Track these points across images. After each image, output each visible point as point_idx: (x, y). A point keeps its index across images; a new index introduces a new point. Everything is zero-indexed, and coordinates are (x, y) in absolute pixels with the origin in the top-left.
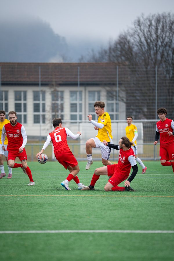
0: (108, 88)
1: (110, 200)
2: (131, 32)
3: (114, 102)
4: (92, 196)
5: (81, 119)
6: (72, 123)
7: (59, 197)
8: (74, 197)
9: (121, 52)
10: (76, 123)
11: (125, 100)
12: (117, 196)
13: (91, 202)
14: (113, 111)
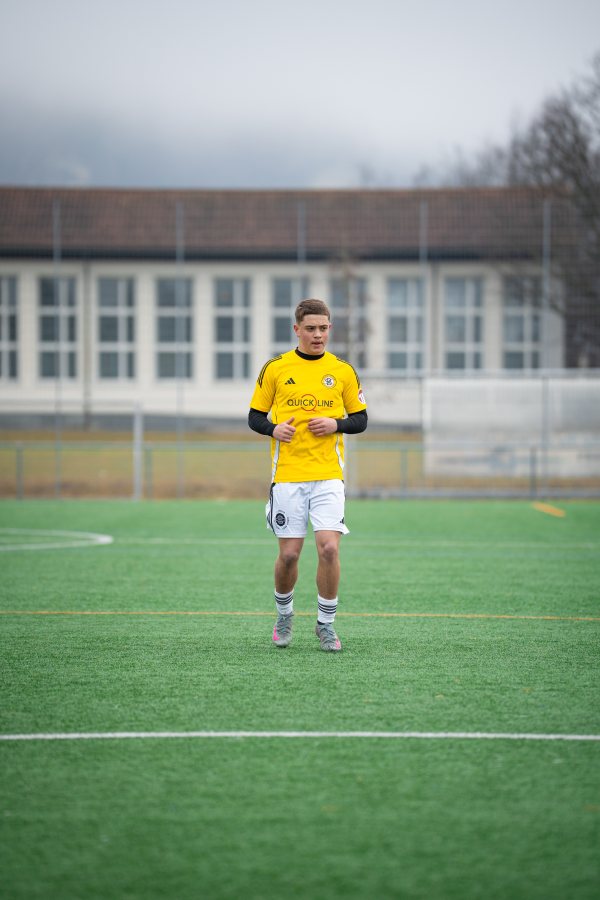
0: (507, 268)
1: (575, 632)
2: (585, 89)
3: (527, 311)
4: (512, 619)
5: (419, 364)
6: (392, 379)
7: (409, 619)
8: (454, 618)
9: (550, 153)
10: (404, 378)
11: (560, 304)
12: (591, 619)
13: (516, 638)
14: (520, 338)
